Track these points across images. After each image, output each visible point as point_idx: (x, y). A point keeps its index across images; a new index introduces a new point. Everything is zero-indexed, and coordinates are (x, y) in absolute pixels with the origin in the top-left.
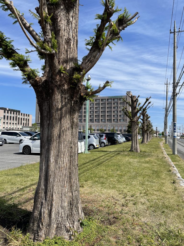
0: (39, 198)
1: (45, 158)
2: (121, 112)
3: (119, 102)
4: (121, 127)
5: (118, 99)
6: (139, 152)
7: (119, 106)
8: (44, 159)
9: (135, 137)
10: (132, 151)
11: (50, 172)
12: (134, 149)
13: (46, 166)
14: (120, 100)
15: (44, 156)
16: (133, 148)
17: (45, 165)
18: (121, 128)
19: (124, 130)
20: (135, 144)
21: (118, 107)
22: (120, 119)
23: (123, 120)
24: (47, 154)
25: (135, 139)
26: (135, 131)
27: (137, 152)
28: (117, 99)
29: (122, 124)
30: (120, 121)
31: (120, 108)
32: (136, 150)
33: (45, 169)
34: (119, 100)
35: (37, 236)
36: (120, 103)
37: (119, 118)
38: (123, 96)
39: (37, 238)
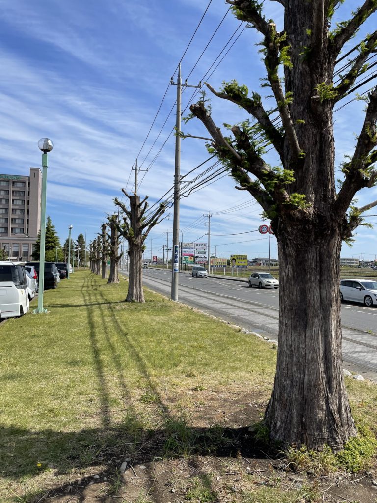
0: (320, 392)
1: (321, 331)
2: (15, 211)
3: (12, 189)
4: (17, 245)
5: (9, 181)
6: (144, 302)
7: (11, 197)
8: (320, 333)
9: (138, 274)
10: (133, 301)
11: (333, 351)
12: (136, 297)
13: (324, 344)
14: (13, 185)
15: (319, 329)
16: (134, 296)
17: (321, 343)
18: (17, 248)
19: (23, 252)
20: (138, 286)
21: (7, 200)
22: (12, 229)
23: (19, 230)
24: (323, 325)
25: (138, 277)
26: (138, 262)
27: (141, 301)
28: (5, 183)
29: (20, 238)
30: (14, 231)
31: (13, 204)
32: (140, 299)
33: (323, 348)
34: (11, 185)
35: (335, 445)
36: (13, 191)
37: (11, 226)
38: (22, 177)
39: (335, 448)
